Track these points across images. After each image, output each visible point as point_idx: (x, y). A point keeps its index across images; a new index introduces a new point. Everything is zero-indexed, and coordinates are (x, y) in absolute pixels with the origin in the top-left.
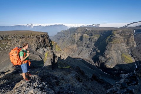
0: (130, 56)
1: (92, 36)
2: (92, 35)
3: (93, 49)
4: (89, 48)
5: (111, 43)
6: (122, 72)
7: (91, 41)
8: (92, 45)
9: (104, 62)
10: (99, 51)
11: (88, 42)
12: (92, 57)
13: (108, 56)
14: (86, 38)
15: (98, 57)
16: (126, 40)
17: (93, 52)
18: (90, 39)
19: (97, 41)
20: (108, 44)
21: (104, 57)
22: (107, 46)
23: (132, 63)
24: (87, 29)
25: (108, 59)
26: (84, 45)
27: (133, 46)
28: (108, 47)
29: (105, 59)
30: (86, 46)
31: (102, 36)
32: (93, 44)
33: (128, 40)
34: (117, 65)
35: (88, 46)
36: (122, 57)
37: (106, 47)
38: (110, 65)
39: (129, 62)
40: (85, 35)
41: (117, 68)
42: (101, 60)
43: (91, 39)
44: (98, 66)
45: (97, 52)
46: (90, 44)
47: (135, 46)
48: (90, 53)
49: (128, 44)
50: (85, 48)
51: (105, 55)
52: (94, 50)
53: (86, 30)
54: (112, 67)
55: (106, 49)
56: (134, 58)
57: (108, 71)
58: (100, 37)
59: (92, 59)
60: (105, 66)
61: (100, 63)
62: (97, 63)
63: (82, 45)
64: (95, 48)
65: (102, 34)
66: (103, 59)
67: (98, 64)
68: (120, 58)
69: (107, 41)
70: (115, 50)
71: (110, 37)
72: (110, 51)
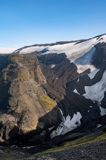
0: (49, 98)
5: (16, 79)
6: (50, 129)
9: (16, 125)
13: (19, 110)
16: (33, 73)
20: (10, 83)
21: (12, 113)
22: (11, 88)
23: (55, 109)
27: (43, 81)
28: (12, 90)
29: (16, 117)
33: (35, 74)
34: (40, 120)
36: (40, 104)
37: (10, 92)
39: (52, 108)
41: (42, 127)
42: (8, 123)
49: (36, 79)
51: (13, 109)
54: (34, 128)
55: (11, 96)
56: (54, 99)
57: (30, 140)
60: (22, 131)
61: (8, 132)
66: (11, 119)
67: (4, 138)
68: (39, 106)
69: (5, 78)
70: (26, 94)
71: (10, 68)
72: (20, 98)
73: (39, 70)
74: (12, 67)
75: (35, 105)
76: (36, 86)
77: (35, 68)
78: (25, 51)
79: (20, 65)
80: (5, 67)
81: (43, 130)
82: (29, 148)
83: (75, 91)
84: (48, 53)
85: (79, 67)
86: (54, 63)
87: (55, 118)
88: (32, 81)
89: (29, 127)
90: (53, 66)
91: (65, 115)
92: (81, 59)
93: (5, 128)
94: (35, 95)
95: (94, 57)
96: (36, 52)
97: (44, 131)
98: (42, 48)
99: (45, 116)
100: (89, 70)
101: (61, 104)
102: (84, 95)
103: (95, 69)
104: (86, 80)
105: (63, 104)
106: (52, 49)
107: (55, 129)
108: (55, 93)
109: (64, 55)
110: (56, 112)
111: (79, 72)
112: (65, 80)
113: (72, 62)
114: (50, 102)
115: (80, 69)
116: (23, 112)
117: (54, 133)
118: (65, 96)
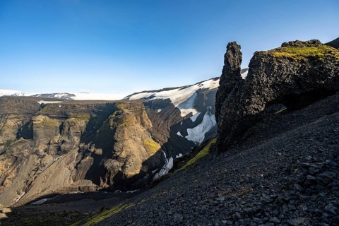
0: (153, 141)
1: (69, 120)
2: (67, 118)
3: (79, 151)
4: (65, 152)
5: (122, 125)
6: (153, 172)
7: (68, 134)
8: (73, 143)
9: (120, 169)
10: (99, 151)
11: (57, 138)
12: (83, 173)
13: (123, 155)
14: (47, 127)
15: (103, 166)
16: (139, 118)
17: (83, 158)
18: (62, 128)
19: (86, 129)
20: (115, 129)
21: (117, 158)
22: (116, 134)
23: (159, 152)
24: (45, 102)
25: (125, 161)
26: (46, 151)
28: (118, 136)
29: (120, 162)
30: (52, 152)
31: (94, 115)
32: (77, 139)
33: (141, 119)
34: (144, 163)
35: (59, 149)
36: (144, 147)
37: (115, 137)
38: (133, 170)
39: (155, 151)
40: (40, 119)
41: (145, 170)
42: (113, 168)
43: (66, 128)
44: (107, 186)
45: (94, 155)
46: (67, 140)
47: (151, 126)
48: (72, 166)
49: (143, 124)
50: (49, 159)
51: (118, 154)
52: (84, 153)
53: (43, 106)
54: (138, 172)
55: (116, 141)
56: (158, 142)
57: (133, 184)
58: (92, 119)
59: (87, 177)
60: (125, 176)
61: (112, 177)
62: (104, 181)
63: (37, 153)
64: (87, 146)
65: (93, 111)
66: (116, 163)
67: (108, 183)
68: (144, 150)
69: (112, 124)
70: (131, 138)
71: (116, 115)
72: (125, 143)
73: (145, 115)
74: (118, 114)
75: (140, 149)
76: (142, 130)
77: (141, 114)
78: (134, 97)
79: (126, 111)
80: (112, 114)
81: (146, 173)
82: (132, 192)
83: (179, 133)
84: (154, 98)
85: (182, 110)
86: (160, 108)
87: (158, 161)
88: (138, 126)
89: (132, 171)
90: (159, 111)
91: (168, 158)
92: (184, 104)
93: (110, 173)
94: (139, 139)
95: (195, 101)
96: (145, 98)
97: (148, 175)
98: (150, 94)
99: (149, 159)
100: (191, 113)
101: (164, 147)
102: (186, 137)
103: (196, 112)
104: (189, 123)
105: (166, 147)
106: (158, 95)
107: (158, 172)
108: (159, 136)
109: (169, 100)
110: (159, 155)
111: (183, 115)
112: (170, 123)
113: (176, 106)
114: (153, 145)
115: (184, 112)
116: (128, 157)
117: (157, 176)
118: (169, 139)
